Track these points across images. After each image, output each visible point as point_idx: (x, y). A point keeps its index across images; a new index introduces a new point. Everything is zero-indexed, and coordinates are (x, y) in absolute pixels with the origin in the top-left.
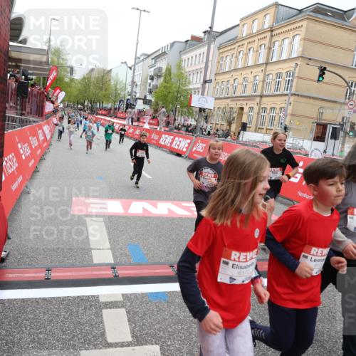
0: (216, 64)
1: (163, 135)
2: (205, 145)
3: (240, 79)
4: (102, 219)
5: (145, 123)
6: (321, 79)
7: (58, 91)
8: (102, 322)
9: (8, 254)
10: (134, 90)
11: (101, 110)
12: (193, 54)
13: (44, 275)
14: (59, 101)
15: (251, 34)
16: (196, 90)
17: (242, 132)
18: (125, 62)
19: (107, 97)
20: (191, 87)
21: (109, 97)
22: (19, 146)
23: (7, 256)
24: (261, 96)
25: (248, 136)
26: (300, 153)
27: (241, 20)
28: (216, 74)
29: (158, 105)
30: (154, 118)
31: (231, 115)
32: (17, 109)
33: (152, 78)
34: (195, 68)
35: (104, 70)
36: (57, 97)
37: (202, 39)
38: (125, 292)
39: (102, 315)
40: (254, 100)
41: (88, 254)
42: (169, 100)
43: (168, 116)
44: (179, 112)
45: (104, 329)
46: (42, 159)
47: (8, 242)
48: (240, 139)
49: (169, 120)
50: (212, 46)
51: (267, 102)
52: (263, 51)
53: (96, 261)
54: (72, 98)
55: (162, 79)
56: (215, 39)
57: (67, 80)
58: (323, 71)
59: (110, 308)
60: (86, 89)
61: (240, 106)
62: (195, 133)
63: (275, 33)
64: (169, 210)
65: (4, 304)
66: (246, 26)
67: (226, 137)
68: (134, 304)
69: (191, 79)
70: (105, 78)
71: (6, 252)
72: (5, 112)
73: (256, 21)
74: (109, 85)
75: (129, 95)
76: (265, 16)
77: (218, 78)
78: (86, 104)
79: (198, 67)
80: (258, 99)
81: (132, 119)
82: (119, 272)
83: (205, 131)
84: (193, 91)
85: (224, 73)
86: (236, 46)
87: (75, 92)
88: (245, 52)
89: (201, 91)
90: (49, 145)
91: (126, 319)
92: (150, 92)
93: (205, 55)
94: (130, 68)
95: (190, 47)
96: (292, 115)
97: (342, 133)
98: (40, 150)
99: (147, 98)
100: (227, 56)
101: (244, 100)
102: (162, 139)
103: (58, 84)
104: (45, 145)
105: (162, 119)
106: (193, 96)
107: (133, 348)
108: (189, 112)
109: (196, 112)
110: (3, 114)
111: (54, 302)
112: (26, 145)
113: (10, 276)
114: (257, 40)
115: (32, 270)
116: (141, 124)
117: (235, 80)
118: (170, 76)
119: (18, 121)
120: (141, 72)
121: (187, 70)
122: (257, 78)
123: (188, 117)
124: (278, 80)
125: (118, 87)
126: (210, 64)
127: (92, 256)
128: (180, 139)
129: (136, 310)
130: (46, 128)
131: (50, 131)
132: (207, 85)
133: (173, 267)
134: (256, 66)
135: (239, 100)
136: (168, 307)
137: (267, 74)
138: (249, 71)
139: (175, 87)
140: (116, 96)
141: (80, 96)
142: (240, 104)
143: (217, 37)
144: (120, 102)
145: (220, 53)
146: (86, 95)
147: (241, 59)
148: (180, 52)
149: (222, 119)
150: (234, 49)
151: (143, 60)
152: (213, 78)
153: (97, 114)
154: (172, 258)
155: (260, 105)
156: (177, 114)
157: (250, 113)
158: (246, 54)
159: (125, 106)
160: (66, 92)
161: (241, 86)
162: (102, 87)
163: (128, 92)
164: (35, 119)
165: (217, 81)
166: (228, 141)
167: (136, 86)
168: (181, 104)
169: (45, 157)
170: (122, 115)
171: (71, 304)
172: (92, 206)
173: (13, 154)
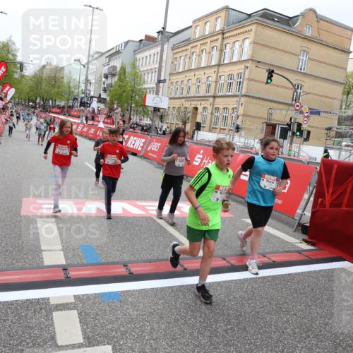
0: (169, 64)
2: (159, 144)
3: (194, 80)
5: (99, 122)
6: (269, 81)
7: (8, 87)
8: (52, 325)
10: (88, 88)
11: (53, 107)
12: (147, 53)
14: (9, 98)
15: (203, 36)
16: (151, 90)
17: (196, 131)
18: (79, 60)
19: (60, 95)
20: (145, 86)
24: (214, 97)
25: (202, 136)
26: (251, 153)
27: (194, 21)
28: (171, 74)
29: (113, 104)
30: (109, 117)
31: (185, 114)
33: (106, 77)
34: (149, 68)
35: (57, 67)
36: (6, 96)
37: (156, 39)
38: (77, 293)
39: (52, 318)
40: (207, 100)
41: (38, 256)
42: (124, 99)
43: (124, 115)
44: (134, 111)
45: (54, 332)
48: (195, 139)
49: (125, 119)
50: (166, 46)
51: (220, 103)
52: (215, 53)
54: (23, 95)
55: (117, 78)
56: (168, 39)
57: (16, 76)
58: (271, 73)
59: (61, 310)
60: (37, 87)
61: (194, 106)
62: (150, 132)
63: (226, 35)
64: (123, 209)
66: (198, 28)
68: (86, 305)
69: (146, 79)
70: (57, 75)
73: (208, 24)
74: (62, 82)
75: (83, 93)
76: (216, 19)
77: (172, 78)
78: (37, 102)
79: (153, 67)
80: (211, 99)
82: (71, 273)
83: (160, 130)
84: (148, 91)
85: (178, 73)
86: (189, 47)
87: (26, 89)
88: (198, 53)
89: (155, 90)
91: (77, 320)
92: (105, 90)
93: (159, 54)
94: (84, 66)
95: (143, 46)
96: (244, 115)
97: (290, 133)
99: (102, 96)
100: (180, 57)
101: (198, 100)
103: (7, 81)
106: (148, 95)
107: (85, 349)
108: (144, 111)
109: (151, 111)
114: (209, 42)
116: (95, 123)
117: (189, 80)
118: (125, 73)
120: (95, 70)
121: (142, 69)
122: (210, 79)
123: (143, 116)
124: (230, 81)
125: (71, 84)
126: (163, 64)
127: (42, 258)
128: (135, 138)
129: (88, 311)
132: (161, 84)
133: (126, 266)
134: (209, 67)
135: (194, 100)
136: (121, 306)
137: (219, 75)
138: (202, 72)
139: (130, 86)
140: (69, 94)
141: (32, 93)
142: (194, 104)
143: (171, 37)
144: (74, 100)
145: (174, 54)
146: (37, 92)
147: (194, 60)
148: (135, 51)
149: (177, 119)
150: (187, 50)
151: (97, 58)
152: (167, 78)
153: (50, 112)
154: (126, 258)
155: (213, 105)
156: (132, 113)
157: (204, 113)
158: (199, 55)
159: (79, 104)
160: (16, 89)
161: (194, 86)
162: (54, 85)
163: (82, 90)
165: (171, 81)
167: (90, 84)
168: (136, 103)
170: (76, 114)
171: (19, 307)
172: (43, 206)
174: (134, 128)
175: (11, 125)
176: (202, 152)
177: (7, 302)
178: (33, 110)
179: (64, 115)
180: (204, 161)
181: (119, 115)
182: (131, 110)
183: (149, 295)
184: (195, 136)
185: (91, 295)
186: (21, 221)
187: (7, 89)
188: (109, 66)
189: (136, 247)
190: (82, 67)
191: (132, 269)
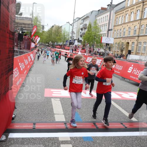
0: (114, 21)
1: (88, 58)
3: (127, 28)
4: (59, 99)
5: (79, 51)
7: (37, 37)
9: (16, 116)
10: (73, 35)
11: (57, 46)
12: (102, 16)
13: (32, 126)
14: (37, 42)
15: (132, 5)
16: (104, 34)
17: (128, 55)
18: (69, 22)
19: (60, 39)
20: (101, 33)
21: (61, 39)
22: (20, 64)
24: (138, 36)
25: (132, 57)
28: (115, 26)
29: (85, 42)
30: (83, 49)
31: (122, 47)
32: (18, 46)
33: (82, 30)
34: (103, 24)
35: (59, 26)
36: (36, 40)
37: (107, 9)
38: (71, 136)
40: (134, 38)
41: (53, 116)
42: (90, 40)
43: (90, 48)
44: (96, 46)
46: (30, 70)
47: (16, 110)
48: (128, 59)
49: (91, 50)
50: (112, 12)
51: (142, 39)
52: (139, 13)
53: (57, 120)
55: (87, 30)
57: (41, 32)
59: (64, 144)
60: (50, 36)
61: (127, 42)
62: (104, 56)
63: (145, 3)
65: (14, 140)
67: (120, 58)
68: (76, 142)
69: (101, 29)
70: (59, 30)
71: (14, 115)
72: (14, 49)
74: (61, 33)
75: (71, 38)
77: (115, 28)
78: (50, 43)
79: (105, 23)
80: (137, 38)
81: (72, 50)
82: (68, 126)
84: (103, 35)
85: (118, 25)
86: (124, 11)
87: (45, 38)
88: (129, 14)
89: (106, 35)
90: (33, 63)
92: (81, 36)
93: (109, 16)
94: (71, 25)
95: (100, 13)
98: (29, 66)
99: (80, 39)
100: (120, 17)
101: (129, 39)
102: (87, 59)
103: (37, 34)
104: (32, 63)
105: (87, 49)
106: (103, 37)
108: (101, 46)
109: (104, 45)
110: (12, 50)
111: (37, 140)
112: (23, 63)
113: (17, 126)
114: (135, 8)
115: (26, 124)
116: (77, 52)
117: (124, 28)
118: (91, 27)
119: (19, 52)
120: (76, 27)
121: (99, 25)
122: (136, 27)
123: (100, 48)
125: (65, 34)
126: (111, 21)
127: (55, 118)
129: (77, 146)
130: (31, 55)
131: (34, 57)
132: (110, 31)
133: (95, 124)
134: (135, 21)
135: (127, 39)
136: (93, 144)
137: (141, 25)
138: (131, 24)
139: (94, 34)
140: (64, 39)
141: (47, 39)
142: (127, 41)
143: (114, 7)
144: (66, 42)
145: (116, 15)
146: (50, 39)
147: (127, 18)
148: (96, 16)
149: (118, 49)
150: (123, 13)
151: (77, 21)
152: (113, 28)
153: (55, 48)
155: (138, 41)
156: (95, 47)
157: (133, 45)
158: (130, 15)
159: (69, 44)
160: (41, 38)
161: (127, 31)
162: (57, 35)
163: (70, 37)
164: (27, 51)
165: (115, 30)
166: (121, 60)
167: (74, 33)
168: (97, 42)
169: (31, 69)
170: (67, 48)
171: (45, 141)
172: (54, 93)
173: (17, 68)
174: (96, 54)
176: (132, 66)
177: (39, 138)
178: (47, 47)
179: (62, 49)
180: (134, 70)
181: (88, 48)
182: (94, 45)
183: (107, 140)
184: (128, 57)
185: (78, 137)
187: (37, 38)
188: (83, 24)
189: (99, 115)
190: (70, 25)
191: (98, 126)
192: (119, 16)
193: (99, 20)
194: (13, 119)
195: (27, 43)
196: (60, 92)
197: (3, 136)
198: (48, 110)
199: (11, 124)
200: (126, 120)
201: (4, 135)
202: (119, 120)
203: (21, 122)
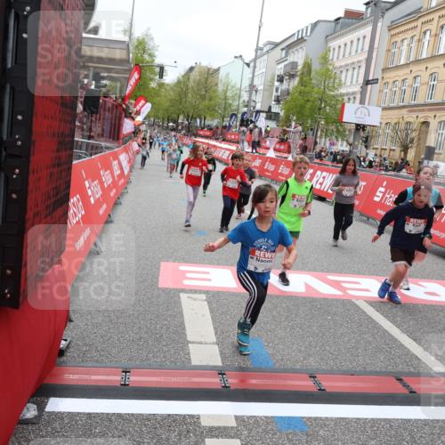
0: (383, 54)
2: (364, 183)
3: (425, 76)
4: (203, 297)
5: (268, 149)
7: (142, 102)
9: (69, 343)
10: (253, 98)
11: (202, 129)
12: (347, 39)
13: (119, 378)
14: (142, 116)
16: (351, 96)
17: (426, 162)
18: (241, 56)
19: (212, 110)
20: (343, 91)
21: (214, 110)
23: (68, 347)
28: (385, 70)
29: (290, 121)
30: (282, 141)
31: (407, 136)
32: (83, 130)
33: (281, 80)
34: (349, 62)
35: (209, 69)
36: (138, 113)
37: (362, 14)
38: (239, 413)
41: (183, 349)
42: (307, 112)
44: (322, 131)
46: (117, 204)
47: (70, 325)
49: (307, 144)
50: (380, 24)
53: (195, 361)
54: (161, 114)
55: (297, 80)
56: (383, 13)
57: (153, 85)
59: (217, 437)
60: (181, 99)
61: (422, 120)
65: (62, 419)
67: (399, 170)
68: (253, 433)
69: (343, 79)
70: (209, 81)
71: (66, 340)
74: (215, 91)
75: (246, 106)
77: (387, 75)
78: (180, 121)
79: (355, 60)
82: (230, 381)
83: (364, 161)
84: (346, 98)
85: (398, 67)
86: (419, 23)
87: (165, 103)
88: (434, 32)
89: (358, 96)
90: (128, 182)
92: (278, 101)
93: (368, 39)
94: (248, 65)
95: (342, 28)
98: (114, 191)
99: (273, 110)
100: (403, 41)
101: (430, 110)
103: (141, 93)
104: (122, 181)
106: (346, 104)
108: (338, 130)
110: (68, 139)
112: (96, 182)
113: (72, 377)
115: (102, 370)
116: (262, 151)
117: (415, 78)
118: (309, 72)
119: (84, 147)
120: (264, 70)
121: (337, 65)
123: (337, 138)
125: (228, 94)
126: (374, 55)
127: (189, 354)
128: (324, 174)
130: (123, 157)
131: (129, 162)
132: (369, 86)
133: (314, 377)
135: (424, 110)
136: (307, 441)
138: (439, 63)
139: (317, 93)
140: (225, 109)
141: (172, 109)
142: (422, 117)
143: (387, 10)
145: (392, 36)
146: (181, 107)
147: (426, 43)
148: (327, 36)
149: (392, 141)
150: (415, 27)
151: (267, 52)
152: (379, 76)
153: (196, 135)
154: (313, 363)
156: (319, 134)
157: (441, 132)
158: (436, 35)
159: (238, 124)
160: (153, 104)
161: (424, 87)
162: (204, 95)
163: (244, 101)
164: (108, 145)
165: (385, 81)
166: (402, 177)
167: (256, 92)
168: (326, 119)
169: (121, 200)
170: (233, 137)
171: (158, 426)
172: (188, 275)
173: (78, 196)
175: (145, 153)
178: (173, 133)
179: (217, 139)
182: (317, 131)
183: (352, 429)
185: (261, 418)
186: (159, 296)
187: (141, 104)
188: (286, 63)
189: (328, 348)
190: (245, 66)
191: (323, 383)
192: (401, 39)
193: (337, 49)
194: (61, 353)
195: (112, 119)
196: (208, 273)
197: (29, 405)
198: (168, 328)
199: (55, 370)
200: (412, 370)
201: (34, 403)
202: (390, 367)
203: (84, 364)
